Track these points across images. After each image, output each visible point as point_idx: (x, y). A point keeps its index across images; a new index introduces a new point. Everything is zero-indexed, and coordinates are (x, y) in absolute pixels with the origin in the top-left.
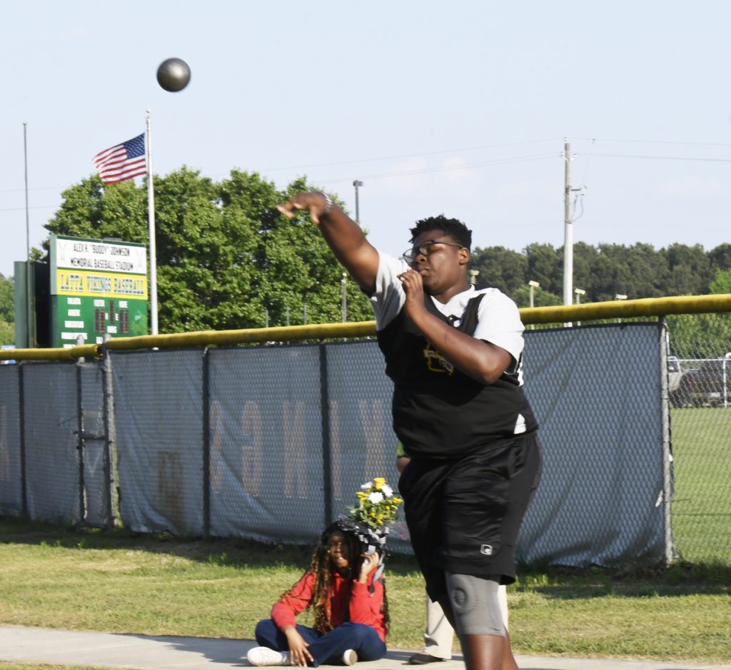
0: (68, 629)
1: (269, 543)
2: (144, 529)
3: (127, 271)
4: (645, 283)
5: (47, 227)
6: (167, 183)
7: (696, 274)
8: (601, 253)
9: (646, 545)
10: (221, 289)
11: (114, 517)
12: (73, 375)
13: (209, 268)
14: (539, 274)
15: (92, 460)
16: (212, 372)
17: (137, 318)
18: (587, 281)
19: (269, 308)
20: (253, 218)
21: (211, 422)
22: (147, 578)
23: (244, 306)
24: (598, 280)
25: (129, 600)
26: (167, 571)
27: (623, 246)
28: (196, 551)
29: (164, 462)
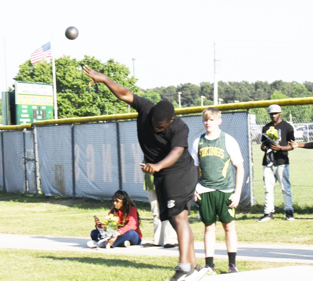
1: (98, 199)
2: (50, 195)
3: (45, 95)
4: (246, 96)
5: (14, 79)
6: (59, 61)
7: (266, 92)
8: (229, 85)
9: (243, 198)
10: (81, 101)
11: (38, 191)
12: (22, 136)
13: (76, 93)
14: (205, 93)
15: (30, 168)
16: (75, 133)
17: (49, 113)
18: (223, 96)
19: (100, 108)
21: (75, 153)
22: (50, 214)
23: (90, 108)
24: (228, 95)
25: (43, 223)
26: (58, 211)
27: (237, 82)
28: (70, 203)
29: (57, 169)
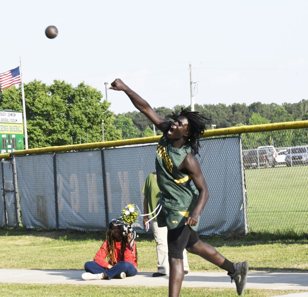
0: (7, 268)
1: (83, 231)
2: (32, 227)
3: (15, 122)
4: (223, 119)
6: (28, 86)
7: (244, 115)
8: (205, 108)
9: (237, 226)
10: (52, 129)
11: (19, 223)
13: (46, 120)
15: (9, 200)
17: (19, 141)
19: (72, 135)
20: (64, 99)
22: (35, 247)
23: (62, 135)
25: (29, 256)
26: (43, 244)
27: (214, 105)
28: (54, 235)
29: (39, 200)
